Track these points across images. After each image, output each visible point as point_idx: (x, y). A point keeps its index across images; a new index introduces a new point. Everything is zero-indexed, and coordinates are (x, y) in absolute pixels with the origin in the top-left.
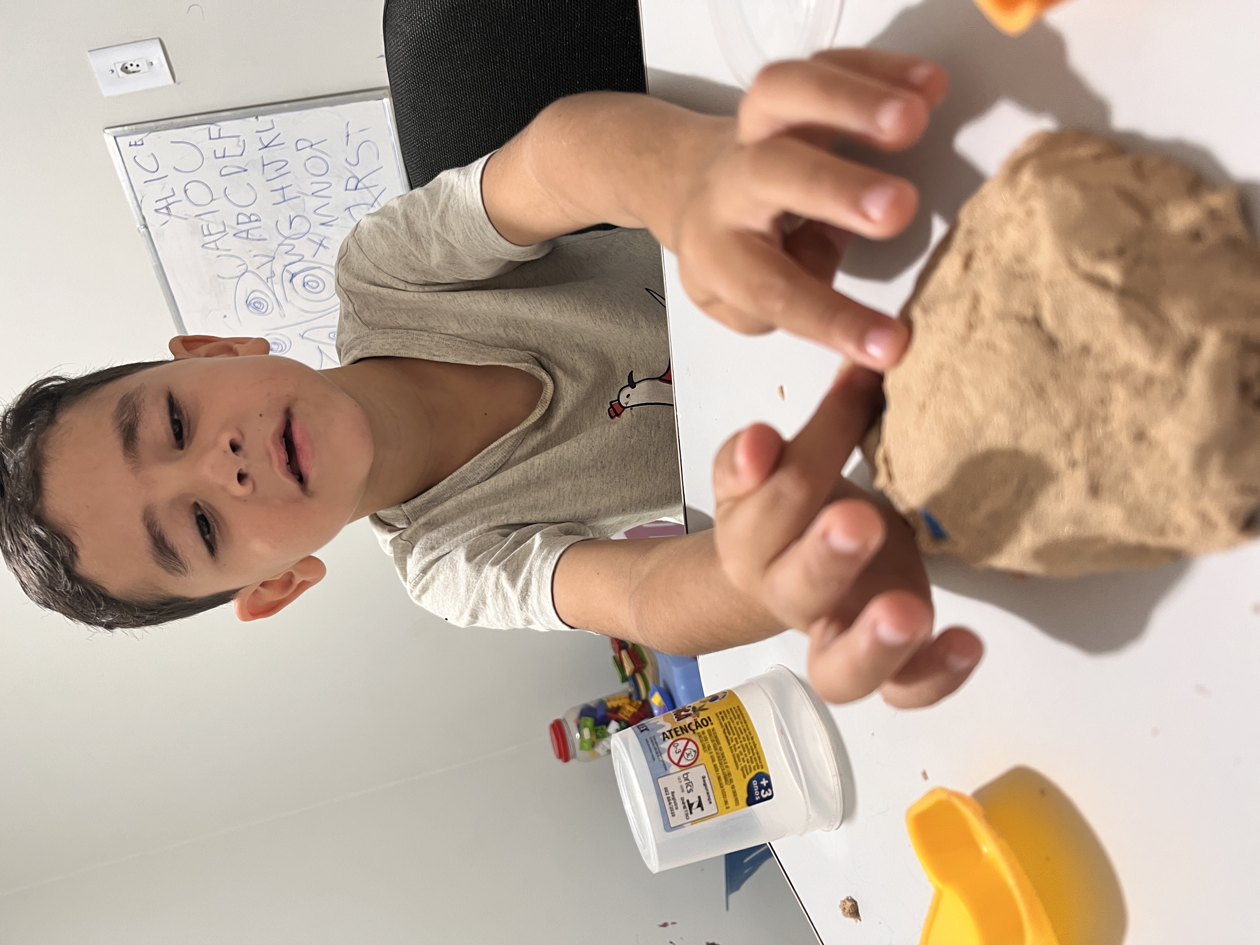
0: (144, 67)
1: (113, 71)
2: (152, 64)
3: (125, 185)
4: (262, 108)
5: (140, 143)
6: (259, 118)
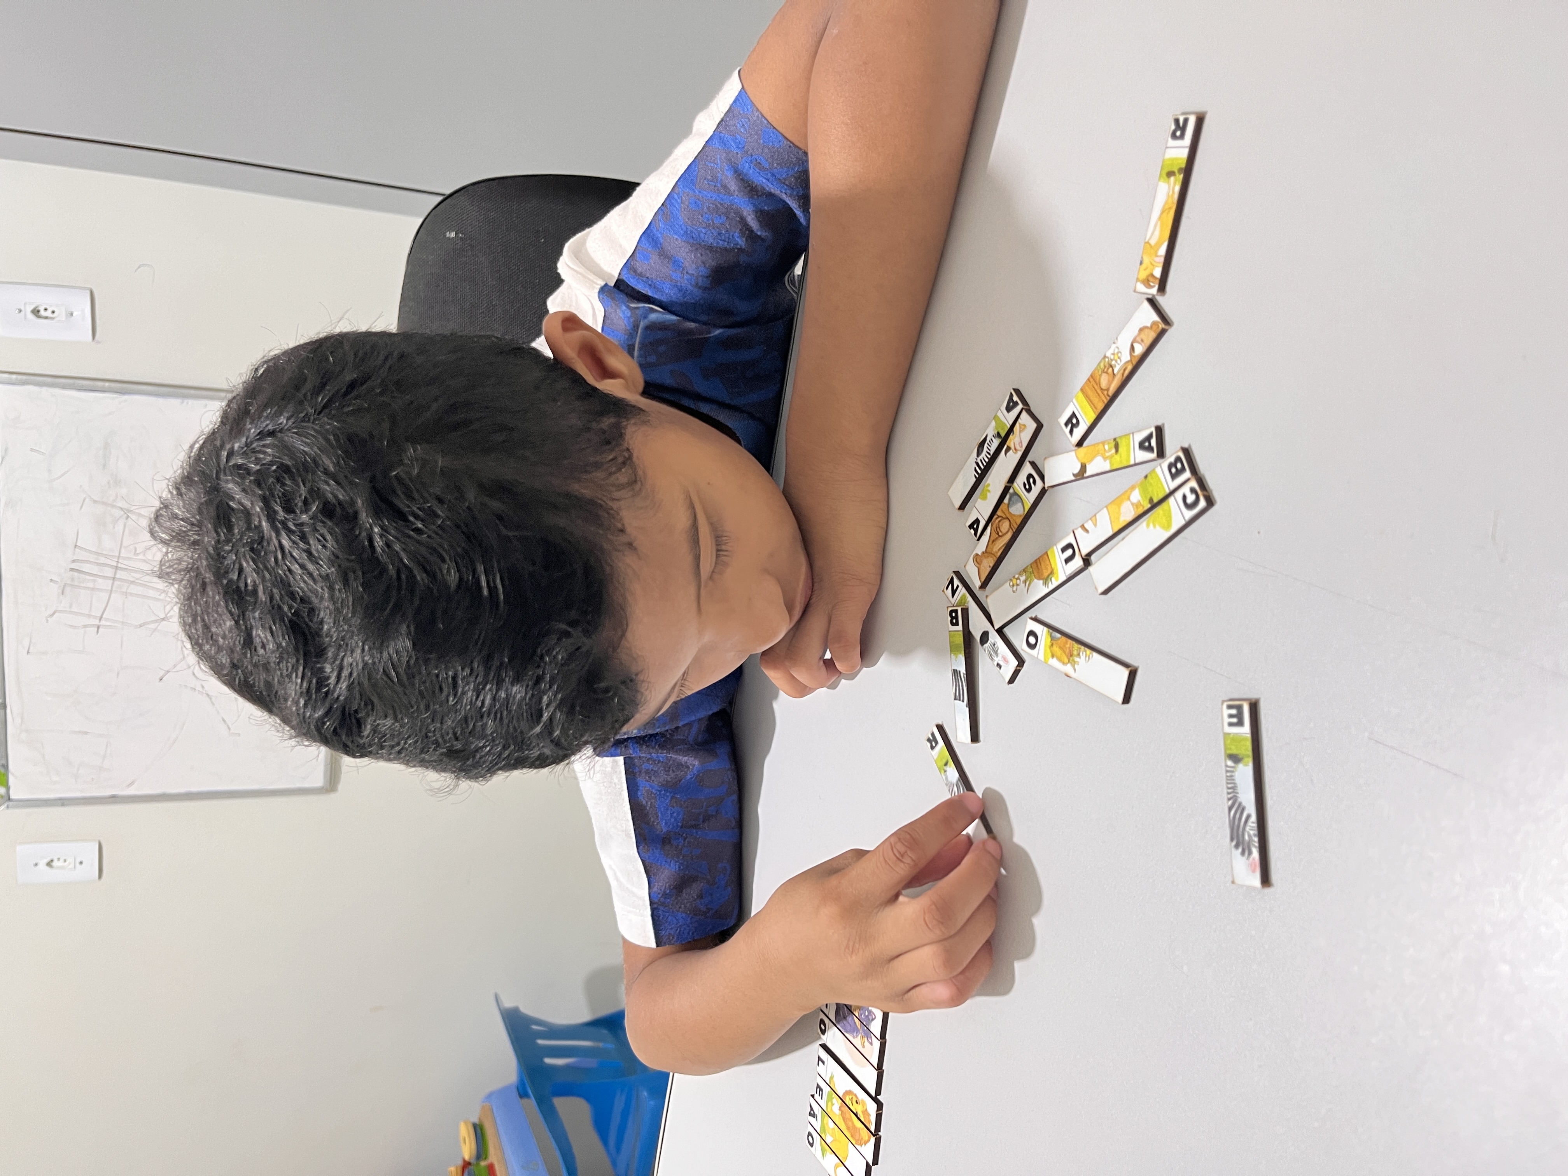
0: (61, 313)
1: (20, 311)
2: (72, 314)
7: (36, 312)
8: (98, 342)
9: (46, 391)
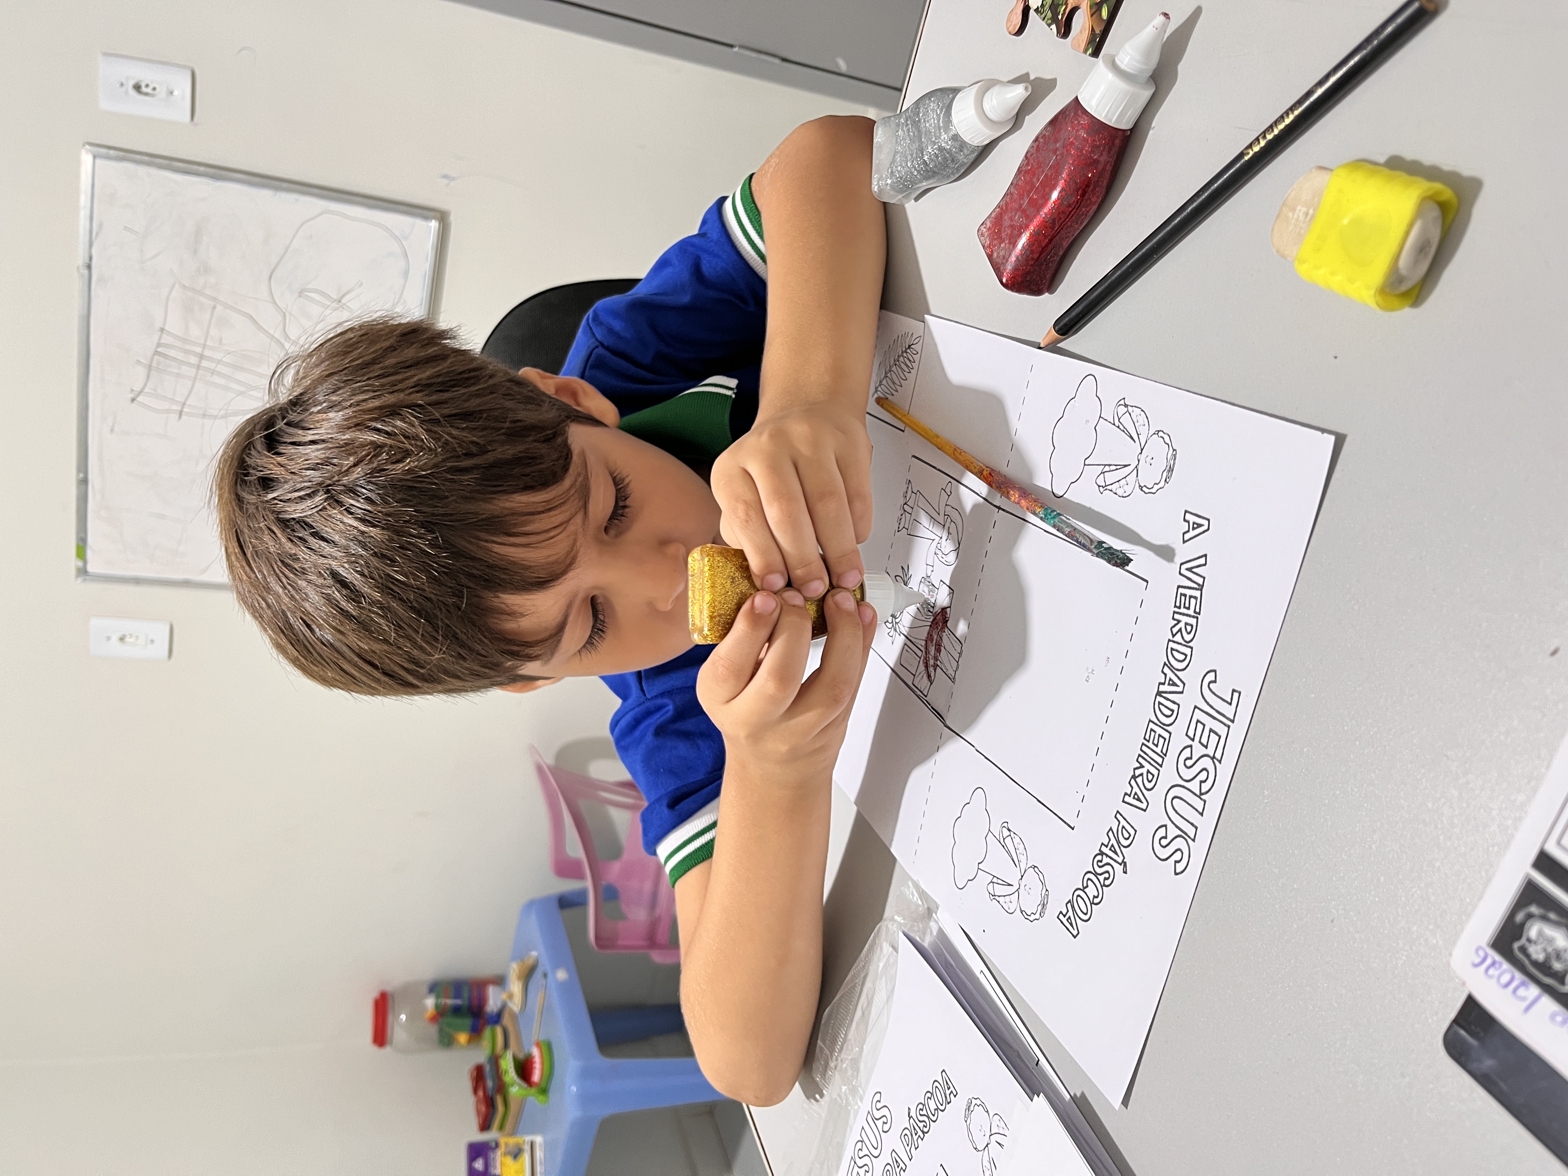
0: (162, 92)
1: (122, 85)
2: (172, 93)
3: (84, 214)
7: (137, 87)
8: (197, 124)
9: (142, 170)
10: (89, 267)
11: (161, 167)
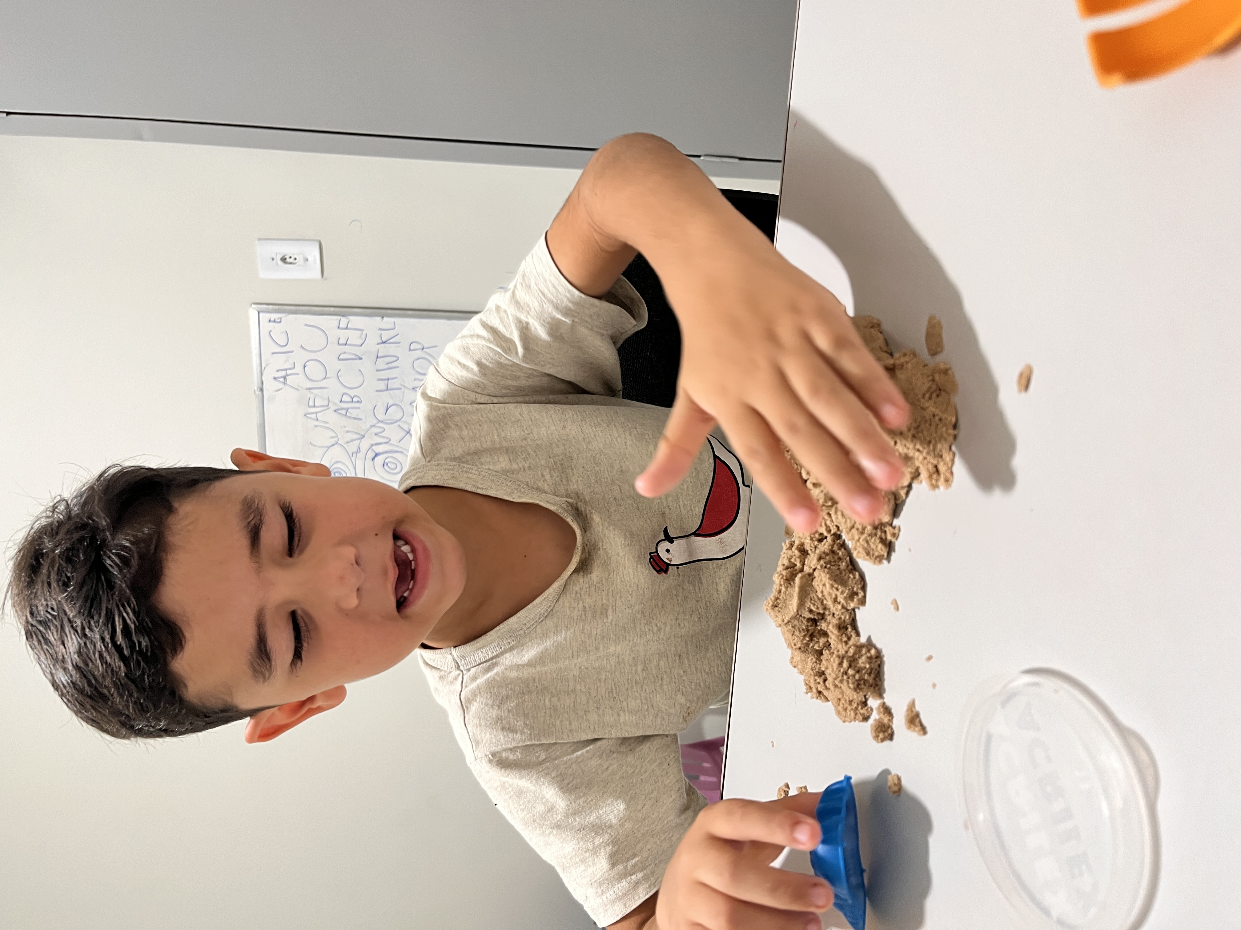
0: (300, 260)
1: (273, 259)
2: (307, 260)
3: (255, 351)
4: (389, 311)
5: (279, 320)
6: (385, 318)
7: (284, 260)
8: (326, 279)
10: (262, 390)
11: (304, 313)
